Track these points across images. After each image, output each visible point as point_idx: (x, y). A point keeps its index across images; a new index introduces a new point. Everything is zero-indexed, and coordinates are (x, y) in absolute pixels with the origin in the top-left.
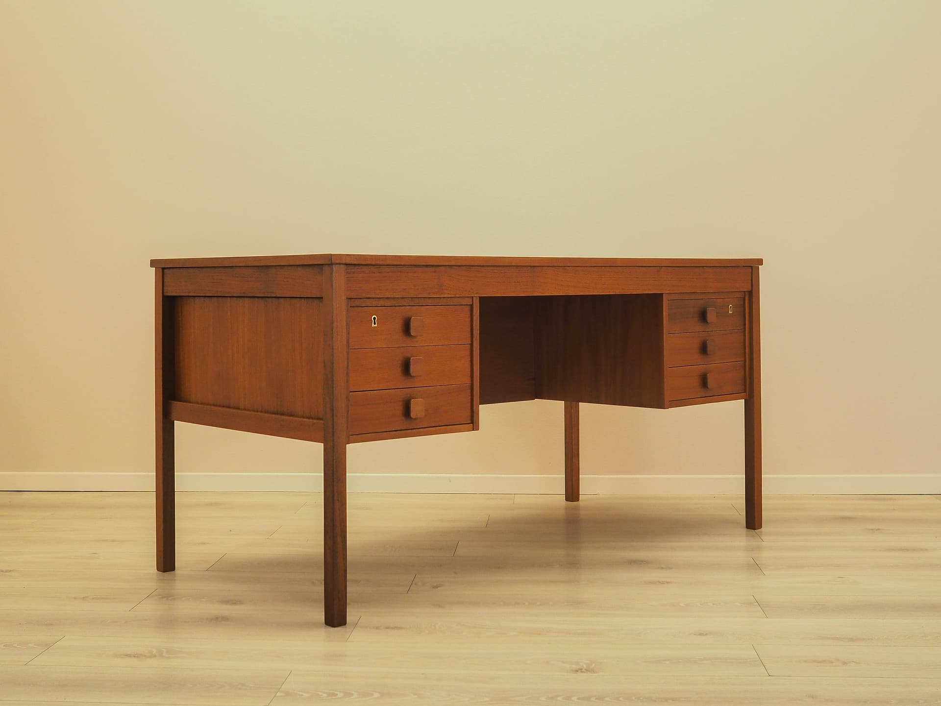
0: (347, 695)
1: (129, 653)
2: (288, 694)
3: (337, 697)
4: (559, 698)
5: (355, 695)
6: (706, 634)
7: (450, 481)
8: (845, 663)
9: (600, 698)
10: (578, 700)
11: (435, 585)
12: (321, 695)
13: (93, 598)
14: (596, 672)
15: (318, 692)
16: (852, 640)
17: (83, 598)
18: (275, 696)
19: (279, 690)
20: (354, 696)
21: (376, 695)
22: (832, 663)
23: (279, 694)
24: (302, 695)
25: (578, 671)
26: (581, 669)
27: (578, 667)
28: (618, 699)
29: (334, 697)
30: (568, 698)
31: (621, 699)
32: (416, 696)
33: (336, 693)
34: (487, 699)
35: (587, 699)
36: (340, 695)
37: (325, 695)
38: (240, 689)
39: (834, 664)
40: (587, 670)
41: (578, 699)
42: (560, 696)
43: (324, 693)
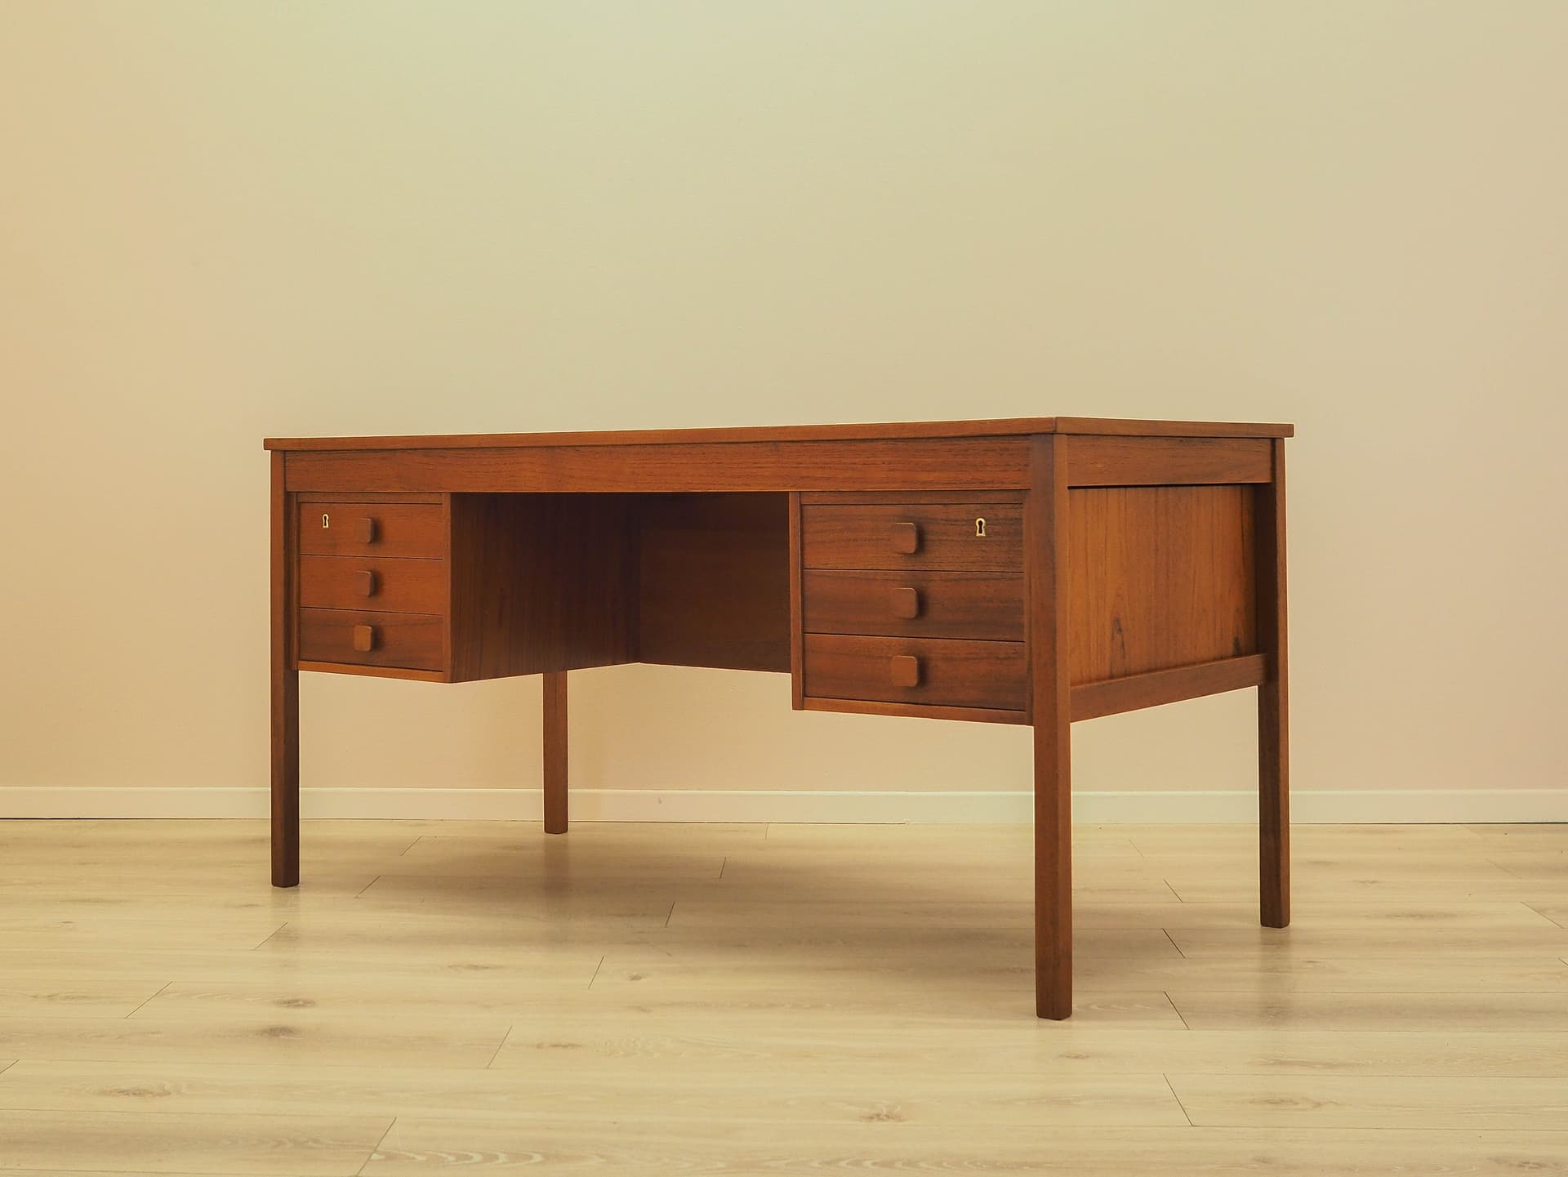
0: (490, 1158)
1: (124, 1088)
2: (390, 1157)
3: (472, 1161)
4: (843, 1164)
5: (502, 1158)
6: (1087, 1057)
7: (660, 802)
8: (1318, 1105)
9: (911, 1163)
10: (872, 1167)
11: (635, 974)
12: (446, 1158)
13: (67, 997)
14: (903, 1120)
15: (441, 1152)
16: (1329, 1065)
17: (49, 996)
18: (368, 1160)
19: (375, 1151)
20: (500, 1161)
21: (538, 1158)
22: (1297, 1104)
23: (375, 1156)
24: (414, 1158)
25: (872, 1118)
26: (878, 1115)
27: (874, 1112)
28: (939, 1164)
29: (467, 1162)
30: (857, 1163)
31: (945, 1164)
32: (602, 1160)
33: (469, 1154)
34: (721, 1165)
35: (889, 1164)
36: (477, 1158)
37: (451, 1158)
38: (310, 1148)
39: (1299, 1106)
40: (888, 1117)
41: (874, 1164)
42: (843, 1160)
43: (450, 1154)
